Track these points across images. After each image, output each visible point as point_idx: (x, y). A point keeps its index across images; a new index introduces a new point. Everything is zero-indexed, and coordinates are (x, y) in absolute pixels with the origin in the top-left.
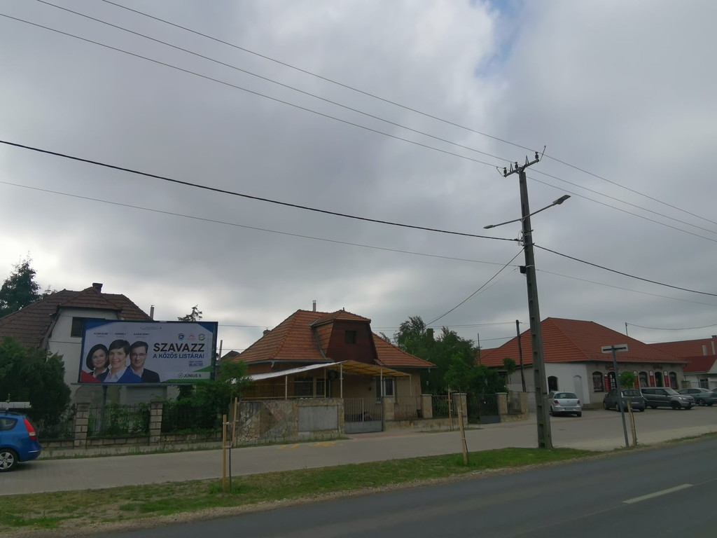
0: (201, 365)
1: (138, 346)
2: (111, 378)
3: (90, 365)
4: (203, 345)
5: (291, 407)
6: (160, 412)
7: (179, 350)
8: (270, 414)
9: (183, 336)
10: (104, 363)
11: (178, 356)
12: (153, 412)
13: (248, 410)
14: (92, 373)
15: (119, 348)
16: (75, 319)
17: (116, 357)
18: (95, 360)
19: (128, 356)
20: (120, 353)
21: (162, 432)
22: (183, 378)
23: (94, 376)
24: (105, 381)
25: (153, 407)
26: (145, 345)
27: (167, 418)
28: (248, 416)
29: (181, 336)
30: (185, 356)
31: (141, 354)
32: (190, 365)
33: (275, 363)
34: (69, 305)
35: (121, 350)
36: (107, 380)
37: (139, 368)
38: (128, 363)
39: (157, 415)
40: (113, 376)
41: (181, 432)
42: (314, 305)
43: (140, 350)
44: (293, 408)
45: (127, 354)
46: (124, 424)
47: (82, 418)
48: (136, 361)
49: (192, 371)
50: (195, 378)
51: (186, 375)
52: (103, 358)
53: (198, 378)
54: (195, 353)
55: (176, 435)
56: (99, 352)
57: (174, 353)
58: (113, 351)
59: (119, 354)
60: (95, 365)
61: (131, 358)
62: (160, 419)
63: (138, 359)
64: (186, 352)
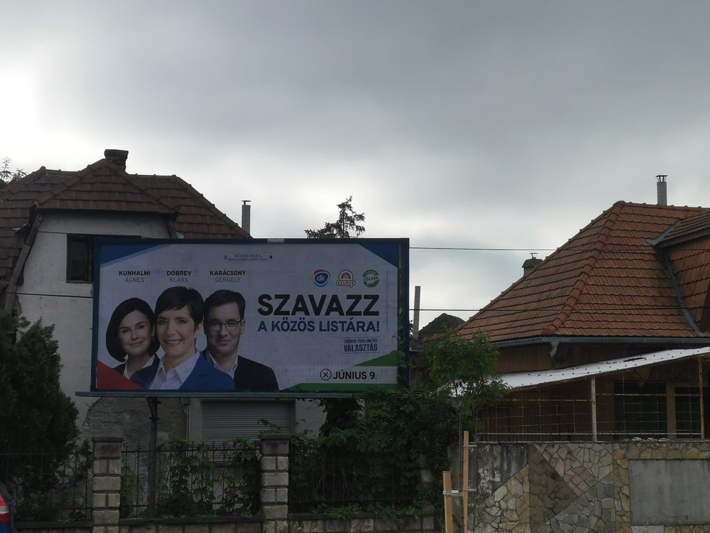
0: (373, 348)
1: (221, 303)
2: (164, 379)
3: (116, 349)
4: (375, 298)
5: (608, 459)
6: (284, 461)
7: (317, 312)
8: (555, 475)
9: (326, 276)
10: (146, 343)
11: (317, 325)
12: (268, 463)
13: (497, 464)
14: (120, 369)
15: (180, 308)
16: (72, 239)
17: (174, 327)
18: (126, 337)
19: (201, 326)
20: (181, 321)
21: (290, 510)
22: (333, 381)
23: (127, 374)
24: (152, 387)
25: (267, 450)
26: (237, 298)
27: (301, 477)
28: (497, 479)
29: (321, 277)
30: (333, 327)
31: (230, 322)
32: (348, 349)
33: (561, 344)
34: (58, 205)
35: (184, 312)
36: (157, 384)
37: (227, 354)
38: (202, 343)
39: (277, 471)
40: (170, 375)
41: (335, 513)
42: (662, 187)
43: (227, 311)
44: (614, 462)
45: (197, 322)
46: (203, 491)
47: (107, 474)
48: (220, 337)
49: (351, 363)
50: (361, 381)
51: (338, 374)
52: (143, 333)
53: (369, 381)
54: (356, 319)
55: (325, 520)
56: (133, 318)
57: (307, 319)
58: (166, 314)
59: (178, 323)
60: (127, 348)
61: (207, 332)
62: (284, 479)
63: (224, 333)
64: (334, 316)
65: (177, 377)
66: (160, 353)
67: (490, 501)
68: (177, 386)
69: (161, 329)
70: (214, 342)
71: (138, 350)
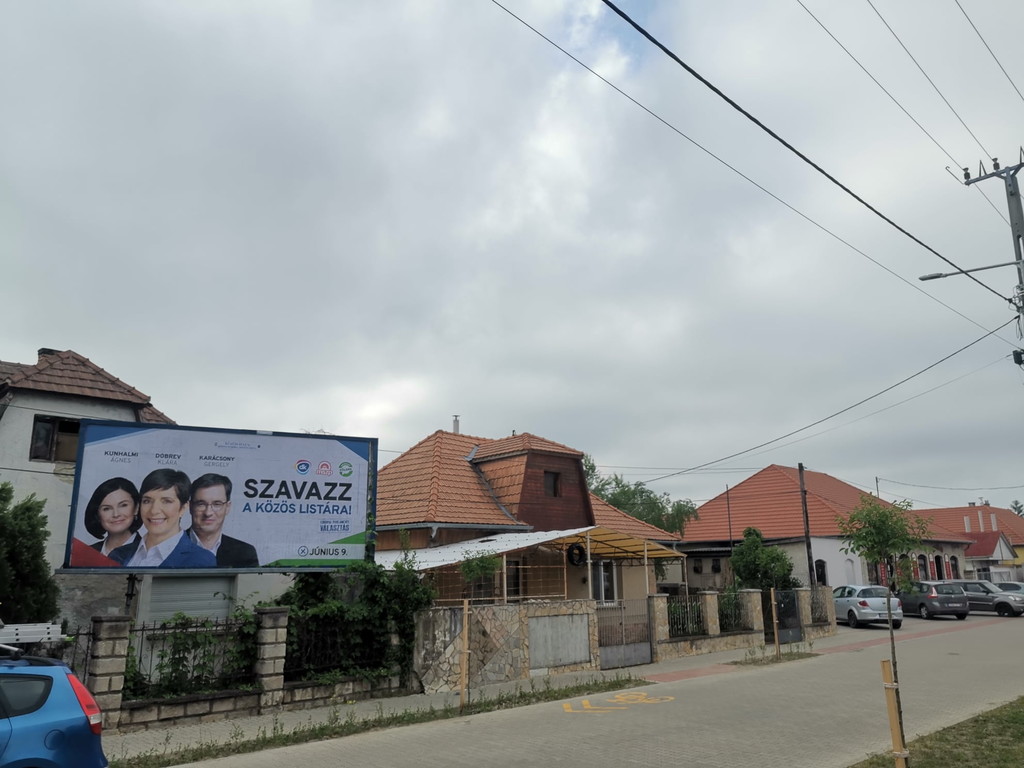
1: (207, 486)
2: (144, 556)
3: (94, 525)
4: (349, 486)
5: (516, 618)
7: (298, 496)
8: (484, 633)
9: (307, 466)
10: (128, 522)
11: (297, 508)
12: (268, 635)
14: (98, 546)
15: (166, 488)
16: (38, 419)
17: (158, 507)
18: (106, 515)
19: (187, 506)
20: (167, 501)
21: (285, 681)
22: (309, 557)
23: (105, 551)
24: (130, 564)
25: (267, 622)
26: (225, 481)
29: (303, 466)
30: (311, 509)
31: (216, 503)
32: (323, 529)
33: (439, 528)
34: (31, 385)
35: (171, 493)
36: (136, 561)
37: (211, 533)
38: (187, 523)
39: (277, 643)
40: (151, 553)
43: (213, 493)
44: (520, 620)
45: (183, 502)
47: (113, 655)
48: (205, 517)
49: (327, 541)
50: (333, 557)
51: (314, 551)
52: (127, 511)
53: (341, 557)
54: (332, 503)
55: (313, 686)
56: (117, 497)
57: (289, 501)
59: (163, 503)
60: (107, 525)
61: (192, 511)
62: (282, 650)
63: (209, 513)
65: (158, 554)
66: (143, 531)
67: (442, 659)
68: (158, 563)
69: (145, 508)
70: (199, 521)
71: (119, 528)
